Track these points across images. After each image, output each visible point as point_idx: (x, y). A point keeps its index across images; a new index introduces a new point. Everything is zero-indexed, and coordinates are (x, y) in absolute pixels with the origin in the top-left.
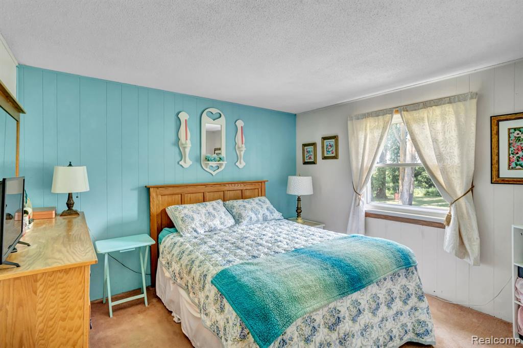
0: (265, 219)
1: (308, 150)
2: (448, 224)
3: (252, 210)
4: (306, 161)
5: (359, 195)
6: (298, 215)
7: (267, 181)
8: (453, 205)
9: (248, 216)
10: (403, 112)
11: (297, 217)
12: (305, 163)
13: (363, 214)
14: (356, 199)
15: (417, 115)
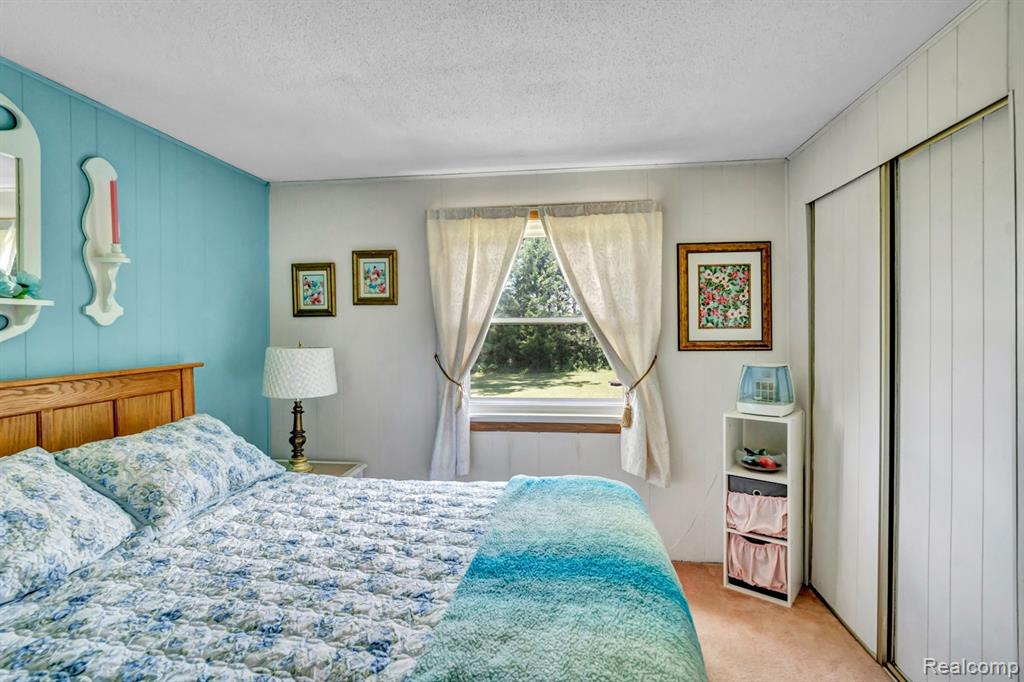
0: (236, 486)
1: (310, 279)
2: (629, 425)
3: (192, 464)
4: (303, 307)
5: (459, 385)
6: (297, 453)
7: (202, 365)
8: (635, 391)
9: (185, 489)
10: (547, 217)
11: (295, 456)
12: (300, 313)
13: (467, 426)
14: (450, 395)
15: (572, 226)
